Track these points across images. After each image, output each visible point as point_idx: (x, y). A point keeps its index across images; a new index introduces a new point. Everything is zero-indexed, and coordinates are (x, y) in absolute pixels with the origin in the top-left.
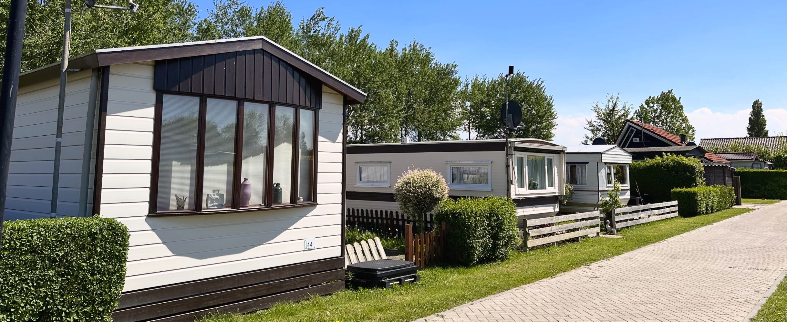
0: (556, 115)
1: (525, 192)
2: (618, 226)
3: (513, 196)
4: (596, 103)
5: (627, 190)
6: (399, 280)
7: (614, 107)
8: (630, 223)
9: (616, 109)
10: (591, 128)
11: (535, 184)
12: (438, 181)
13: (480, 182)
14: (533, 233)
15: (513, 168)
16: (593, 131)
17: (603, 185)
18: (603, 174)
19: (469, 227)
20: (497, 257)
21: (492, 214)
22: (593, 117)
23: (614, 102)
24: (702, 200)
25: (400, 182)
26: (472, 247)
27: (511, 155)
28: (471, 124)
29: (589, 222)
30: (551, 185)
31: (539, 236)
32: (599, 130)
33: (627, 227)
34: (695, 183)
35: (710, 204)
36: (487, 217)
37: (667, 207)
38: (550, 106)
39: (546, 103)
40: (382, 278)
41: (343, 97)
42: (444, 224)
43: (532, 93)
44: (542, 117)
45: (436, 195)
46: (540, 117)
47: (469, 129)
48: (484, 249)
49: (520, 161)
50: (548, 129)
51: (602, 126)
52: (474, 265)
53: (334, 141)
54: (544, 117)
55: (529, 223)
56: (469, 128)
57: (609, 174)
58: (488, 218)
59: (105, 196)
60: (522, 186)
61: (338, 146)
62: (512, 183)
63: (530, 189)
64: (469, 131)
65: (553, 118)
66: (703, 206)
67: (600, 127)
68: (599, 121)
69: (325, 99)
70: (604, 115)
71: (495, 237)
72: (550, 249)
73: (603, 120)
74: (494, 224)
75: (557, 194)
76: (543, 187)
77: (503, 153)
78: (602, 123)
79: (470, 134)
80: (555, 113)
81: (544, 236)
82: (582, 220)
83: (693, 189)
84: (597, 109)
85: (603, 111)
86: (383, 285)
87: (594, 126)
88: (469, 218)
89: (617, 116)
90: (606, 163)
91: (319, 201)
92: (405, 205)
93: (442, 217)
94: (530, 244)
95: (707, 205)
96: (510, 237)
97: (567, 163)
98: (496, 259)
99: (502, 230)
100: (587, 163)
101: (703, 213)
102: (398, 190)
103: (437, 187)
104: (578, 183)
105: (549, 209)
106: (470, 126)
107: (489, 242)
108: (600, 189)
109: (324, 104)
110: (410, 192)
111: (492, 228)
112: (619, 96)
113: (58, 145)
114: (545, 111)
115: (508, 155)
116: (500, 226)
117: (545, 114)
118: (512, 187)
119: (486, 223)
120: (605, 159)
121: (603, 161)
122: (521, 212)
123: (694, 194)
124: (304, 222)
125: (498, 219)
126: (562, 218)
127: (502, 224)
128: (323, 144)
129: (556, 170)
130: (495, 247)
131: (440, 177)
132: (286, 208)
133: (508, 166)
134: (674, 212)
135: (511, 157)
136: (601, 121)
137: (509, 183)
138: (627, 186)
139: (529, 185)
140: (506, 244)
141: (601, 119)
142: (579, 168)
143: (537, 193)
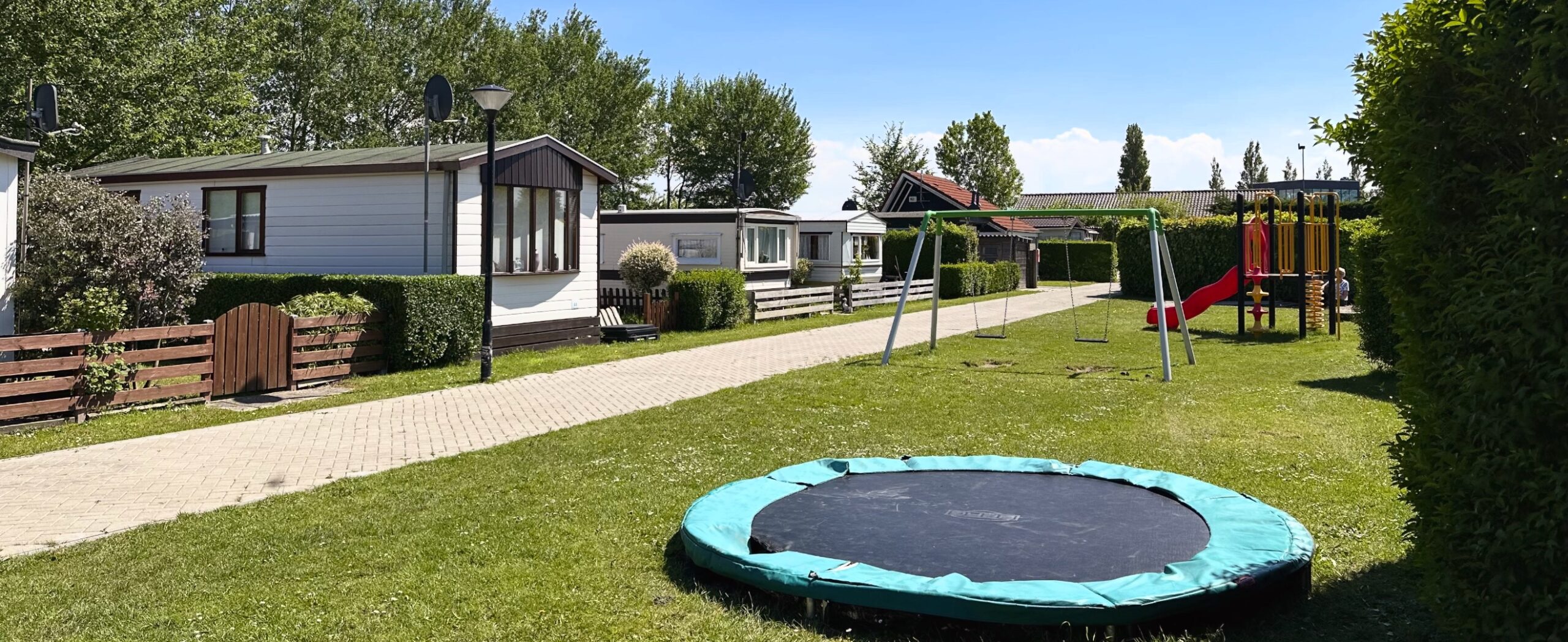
0: (812, 151)
1: (755, 266)
2: (854, 304)
3: (742, 269)
4: (870, 137)
5: (879, 266)
6: (645, 338)
7: (897, 143)
8: (870, 302)
9: (899, 146)
10: (862, 177)
11: (765, 257)
12: (667, 255)
13: (709, 256)
14: (760, 305)
15: (744, 241)
16: (865, 182)
17: (848, 260)
18: (848, 246)
19: (702, 295)
20: (725, 325)
21: (723, 284)
22: (866, 159)
23: (896, 136)
24: (967, 278)
25: (625, 256)
26: (704, 314)
27: (742, 227)
28: (672, 163)
29: (821, 298)
30: (783, 258)
31: (768, 309)
32: (875, 180)
33: (867, 306)
34: (966, 257)
35: (979, 284)
36: (717, 287)
37: (921, 286)
38: (804, 134)
39: (798, 129)
40: (630, 335)
41: (596, 178)
42: (677, 295)
43: (776, 113)
44: (790, 154)
45: (665, 269)
46: (787, 154)
47: (669, 172)
48: (715, 316)
49: (751, 232)
50: (800, 175)
51: (879, 174)
52: (706, 330)
53: (591, 217)
54: (793, 154)
55: (758, 296)
56: (668, 170)
57: (855, 247)
58: (719, 289)
59: (460, 260)
60: (752, 259)
61: (594, 221)
62: (742, 256)
63: (760, 262)
64: (668, 176)
65: (809, 157)
66: (969, 287)
67: (875, 176)
68: (874, 165)
69: (585, 181)
70: (881, 155)
71: (725, 306)
72: (778, 322)
73: (880, 164)
74: (724, 294)
75: (789, 268)
76: (774, 261)
77: (733, 225)
78: (878, 169)
79: (669, 180)
80: (812, 147)
81: (773, 309)
82: (813, 295)
83: (959, 265)
84: (872, 146)
85: (881, 150)
86: (633, 340)
87: (866, 175)
88: (702, 287)
89: (900, 158)
90: (852, 234)
91: (581, 269)
92: (632, 281)
93: (675, 288)
94: (758, 316)
95: (976, 285)
96: (738, 306)
97: (801, 233)
98: (724, 327)
99: (731, 300)
100: (831, 233)
101: (969, 295)
102: (624, 264)
103: (666, 261)
104: (819, 257)
105: (780, 284)
106: (669, 167)
107: (718, 309)
108: (844, 264)
109: (584, 186)
110: (638, 265)
111: (723, 298)
112: (903, 126)
113: (426, 224)
114: (795, 144)
115: (739, 227)
116: (730, 296)
117: (795, 150)
118: (742, 260)
119: (717, 292)
120: (852, 228)
121: (848, 231)
122: (749, 286)
123: (959, 270)
124: (571, 286)
125: (728, 289)
126: (792, 292)
127: (732, 293)
128: (584, 220)
129: (788, 242)
130: (725, 315)
131: (667, 250)
132: (561, 273)
133: (738, 238)
134: (930, 292)
135: (742, 229)
136: (878, 166)
137: (739, 255)
138: (879, 261)
139: (760, 258)
140: (735, 313)
141: (877, 163)
142: (821, 240)
143: (768, 266)
